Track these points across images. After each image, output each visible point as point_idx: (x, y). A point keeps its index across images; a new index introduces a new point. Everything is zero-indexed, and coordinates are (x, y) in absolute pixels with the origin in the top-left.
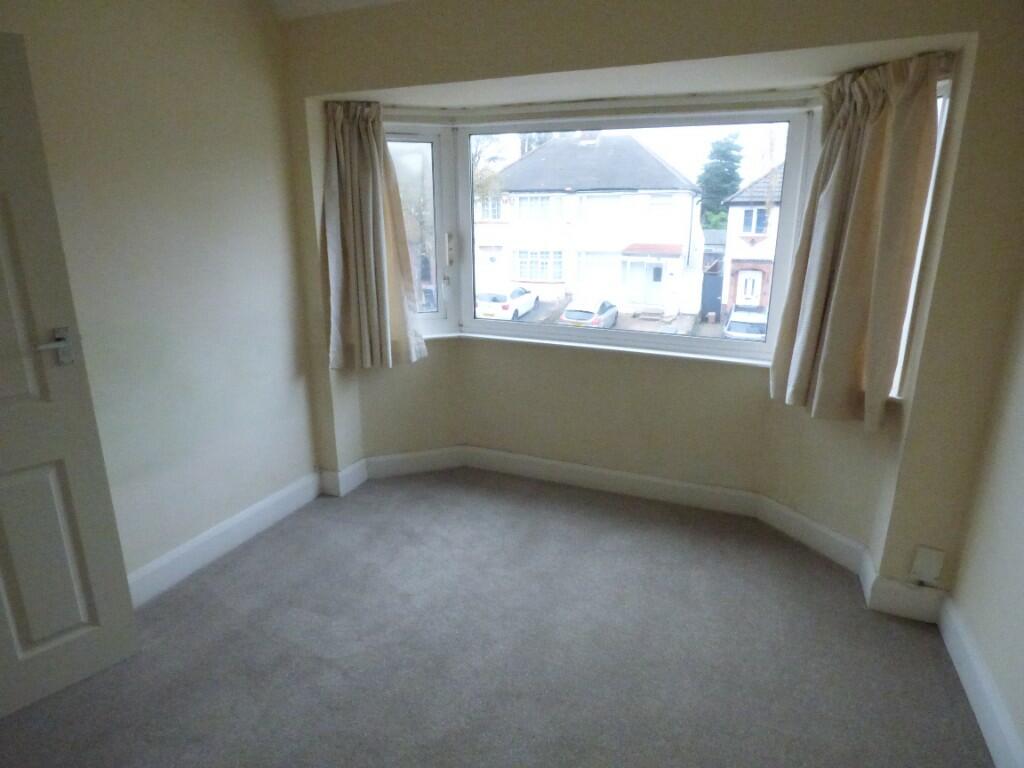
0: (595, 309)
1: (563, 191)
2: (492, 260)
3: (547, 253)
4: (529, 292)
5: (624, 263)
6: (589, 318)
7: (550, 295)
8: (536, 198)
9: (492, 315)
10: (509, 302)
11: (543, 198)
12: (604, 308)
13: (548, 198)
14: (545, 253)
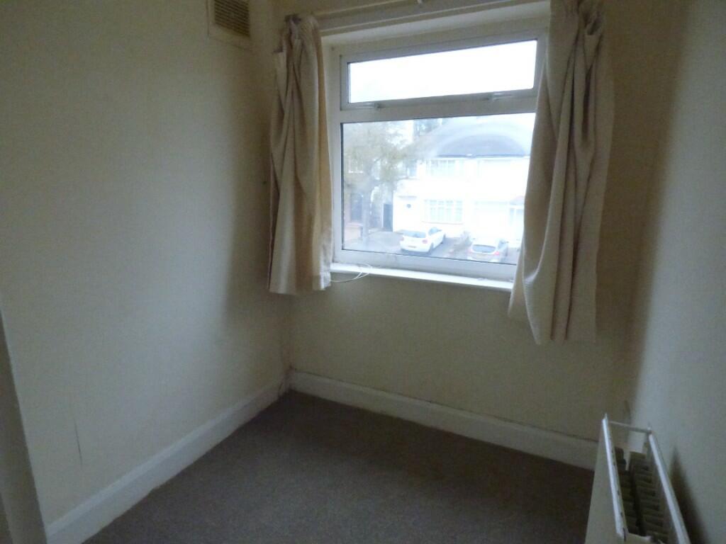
0: (496, 245)
1: (465, 156)
2: (409, 206)
3: (452, 202)
4: (440, 231)
5: (512, 210)
6: (493, 251)
7: (453, 233)
8: (445, 161)
9: (415, 247)
10: (428, 237)
11: (449, 161)
12: (502, 243)
13: (453, 161)
14: (449, 202)
